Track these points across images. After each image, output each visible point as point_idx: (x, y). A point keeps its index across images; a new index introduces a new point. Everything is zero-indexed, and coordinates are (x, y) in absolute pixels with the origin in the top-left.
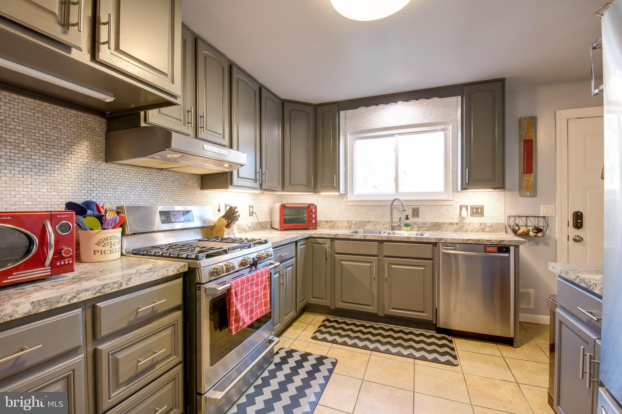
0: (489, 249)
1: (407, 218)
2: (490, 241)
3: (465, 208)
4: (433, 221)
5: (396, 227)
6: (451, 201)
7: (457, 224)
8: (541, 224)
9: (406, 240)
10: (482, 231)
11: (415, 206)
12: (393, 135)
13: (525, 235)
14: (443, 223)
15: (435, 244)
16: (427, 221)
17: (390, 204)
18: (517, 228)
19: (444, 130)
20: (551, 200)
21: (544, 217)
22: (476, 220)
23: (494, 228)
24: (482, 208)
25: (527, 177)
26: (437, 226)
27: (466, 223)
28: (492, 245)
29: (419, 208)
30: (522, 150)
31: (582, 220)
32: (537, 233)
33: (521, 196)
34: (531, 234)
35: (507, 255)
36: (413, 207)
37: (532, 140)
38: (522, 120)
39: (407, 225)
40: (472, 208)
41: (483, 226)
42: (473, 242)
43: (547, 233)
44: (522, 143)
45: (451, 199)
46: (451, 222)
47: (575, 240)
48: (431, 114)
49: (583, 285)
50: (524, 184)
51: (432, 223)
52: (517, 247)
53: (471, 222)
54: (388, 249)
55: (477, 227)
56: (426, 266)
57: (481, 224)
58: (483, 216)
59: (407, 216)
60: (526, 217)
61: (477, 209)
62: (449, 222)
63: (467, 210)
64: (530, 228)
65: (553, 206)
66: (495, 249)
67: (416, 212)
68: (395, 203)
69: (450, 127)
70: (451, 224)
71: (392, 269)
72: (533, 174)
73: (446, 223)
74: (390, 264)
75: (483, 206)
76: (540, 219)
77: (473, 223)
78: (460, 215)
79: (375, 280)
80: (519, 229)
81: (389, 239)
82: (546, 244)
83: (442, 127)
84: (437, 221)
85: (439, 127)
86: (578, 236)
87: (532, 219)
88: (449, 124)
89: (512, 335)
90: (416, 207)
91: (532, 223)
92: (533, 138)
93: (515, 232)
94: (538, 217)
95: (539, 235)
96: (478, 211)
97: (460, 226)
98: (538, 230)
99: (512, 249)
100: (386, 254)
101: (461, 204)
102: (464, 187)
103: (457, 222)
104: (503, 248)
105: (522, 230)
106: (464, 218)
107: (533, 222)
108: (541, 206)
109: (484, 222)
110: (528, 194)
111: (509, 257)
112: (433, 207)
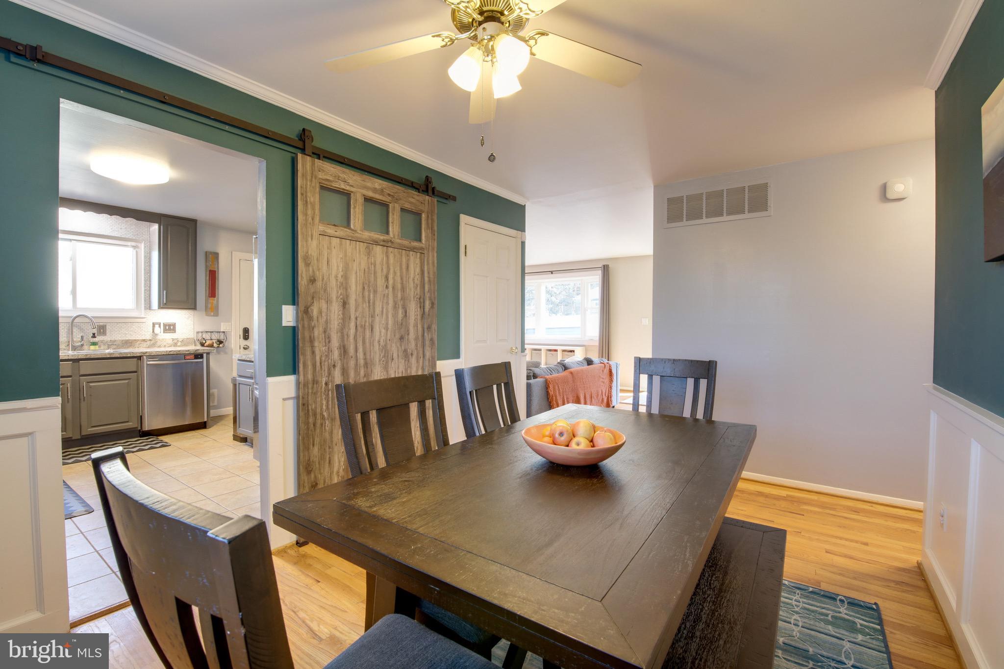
0: (187, 357)
1: (94, 336)
2: (189, 350)
3: (158, 325)
4: (123, 339)
5: (78, 346)
6: (144, 318)
7: (150, 340)
8: (222, 337)
9: (108, 356)
10: (174, 346)
11: (102, 322)
12: (71, 240)
13: (211, 346)
14: (135, 340)
15: (139, 358)
16: (116, 339)
17: (70, 320)
18: (204, 342)
19: (134, 247)
20: (229, 320)
21: (224, 332)
22: (169, 336)
23: (185, 342)
24: (174, 325)
25: (211, 300)
26: (128, 343)
27: (159, 339)
28: (190, 354)
29: (106, 325)
30: (208, 278)
31: (248, 334)
32: (219, 344)
33: (207, 315)
34: (215, 345)
35: (201, 360)
36: (98, 324)
37: (215, 271)
38: (208, 254)
39: (94, 344)
40: (165, 325)
41: (175, 341)
42: (175, 353)
43: (226, 344)
44: (208, 273)
45: (143, 316)
46: (144, 339)
47: (244, 348)
48: (121, 229)
49: (248, 359)
50: (210, 306)
51: (123, 341)
52: (208, 354)
53: (163, 338)
54: (85, 368)
55: (170, 342)
56: (130, 379)
57: (173, 340)
58: (175, 332)
59: (94, 334)
60: (211, 332)
61: (170, 325)
62: (141, 338)
63: (160, 327)
64: (214, 341)
65: (230, 323)
66: (192, 357)
67: (102, 330)
68: (76, 321)
69: (142, 246)
70: (144, 340)
71: (91, 387)
72: (215, 298)
73: (138, 340)
74: (88, 382)
75: (175, 323)
76: (221, 333)
77: (166, 339)
78: (153, 332)
79: (68, 402)
80: (206, 342)
81: (88, 357)
82: (226, 353)
83: (133, 244)
84: (128, 339)
85: (129, 243)
86: (246, 345)
87: (216, 335)
88: (141, 243)
89: (206, 420)
90: (101, 324)
91: (215, 337)
92: (216, 270)
93: (202, 345)
94: (219, 332)
95: (221, 345)
96: (170, 328)
97: (153, 341)
98: (220, 342)
99: (205, 355)
100: (82, 373)
101: (154, 321)
102: (162, 306)
103: (150, 338)
104: (198, 356)
105: (208, 342)
106: (157, 335)
107: (217, 336)
108: (222, 323)
109: (176, 338)
110: (212, 314)
111: (203, 361)
112: (123, 324)
